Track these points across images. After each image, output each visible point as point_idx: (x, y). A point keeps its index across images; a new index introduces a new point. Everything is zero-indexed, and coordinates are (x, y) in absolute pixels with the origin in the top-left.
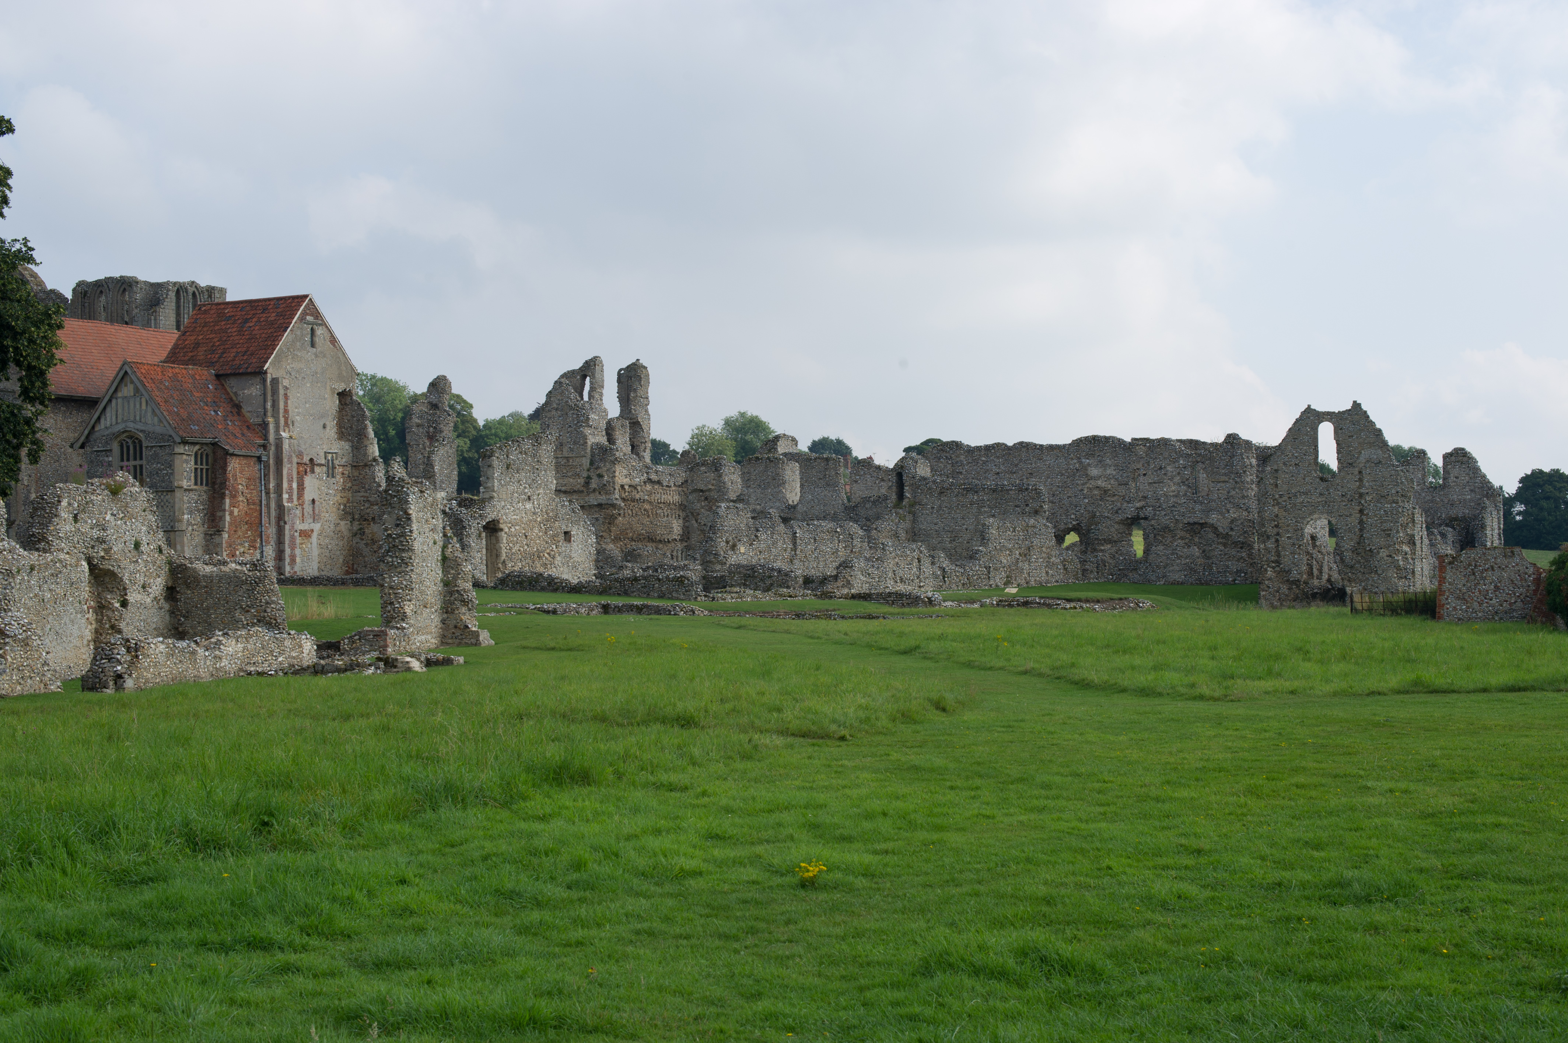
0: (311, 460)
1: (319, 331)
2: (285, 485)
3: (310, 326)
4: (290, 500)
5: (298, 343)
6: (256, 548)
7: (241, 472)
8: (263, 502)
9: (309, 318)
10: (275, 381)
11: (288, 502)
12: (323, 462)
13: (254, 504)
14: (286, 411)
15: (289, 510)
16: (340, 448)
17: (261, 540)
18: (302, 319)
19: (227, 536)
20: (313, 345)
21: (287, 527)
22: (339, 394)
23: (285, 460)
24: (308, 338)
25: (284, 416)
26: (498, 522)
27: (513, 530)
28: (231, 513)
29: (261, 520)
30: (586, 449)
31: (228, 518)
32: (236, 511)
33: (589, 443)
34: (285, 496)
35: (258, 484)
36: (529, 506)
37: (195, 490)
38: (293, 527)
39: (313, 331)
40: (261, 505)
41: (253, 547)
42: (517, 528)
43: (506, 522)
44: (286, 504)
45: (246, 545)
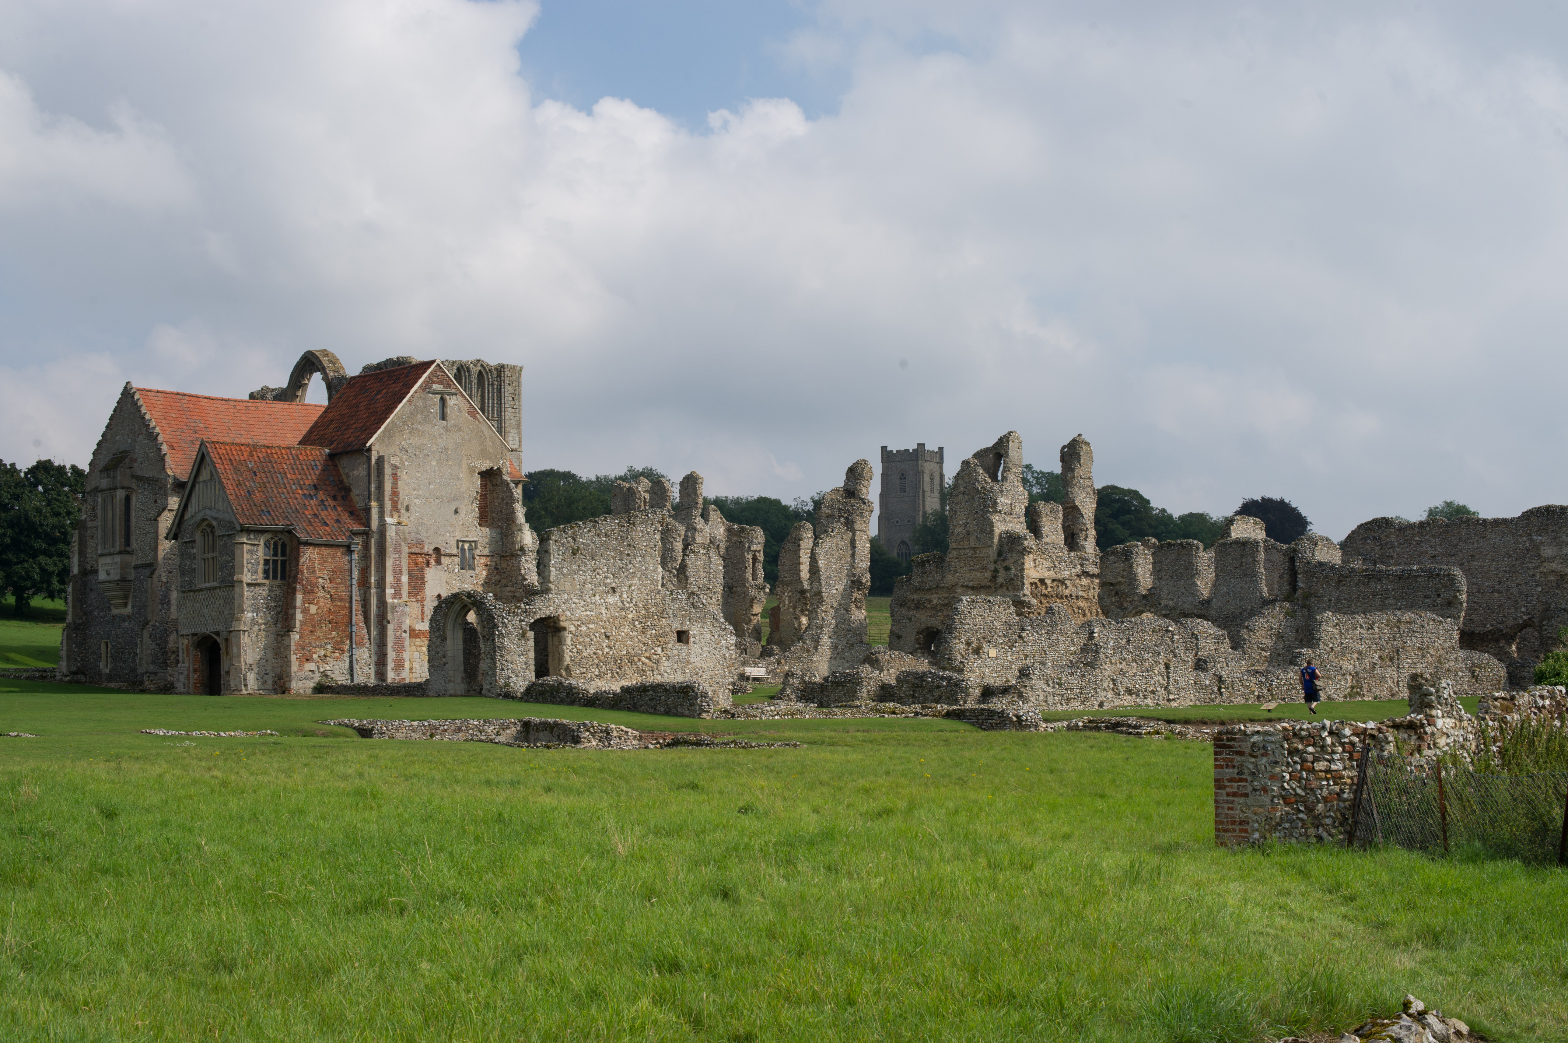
0: (437, 550)
1: (452, 401)
2: (389, 578)
3: (439, 396)
4: (397, 594)
5: (419, 416)
6: (343, 650)
7: (321, 564)
8: (354, 598)
9: (436, 387)
10: (381, 460)
11: (394, 598)
12: (455, 551)
13: (341, 600)
14: (395, 493)
15: (394, 607)
16: (481, 535)
17: (351, 642)
18: (425, 388)
19: (297, 637)
20: (443, 417)
21: (390, 628)
22: (482, 474)
23: (390, 550)
24: (436, 409)
25: (390, 499)
26: (558, 618)
27: (584, 628)
28: (305, 611)
29: (351, 619)
30: (993, 538)
31: (299, 616)
32: (313, 609)
33: (997, 532)
34: (389, 591)
35: (347, 578)
36: (612, 599)
37: (264, 585)
38: (400, 627)
39: (443, 401)
40: (351, 602)
41: (339, 649)
42: (591, 626)
43: (571, 620)
44: (389, 600)
45: (329, 647)
